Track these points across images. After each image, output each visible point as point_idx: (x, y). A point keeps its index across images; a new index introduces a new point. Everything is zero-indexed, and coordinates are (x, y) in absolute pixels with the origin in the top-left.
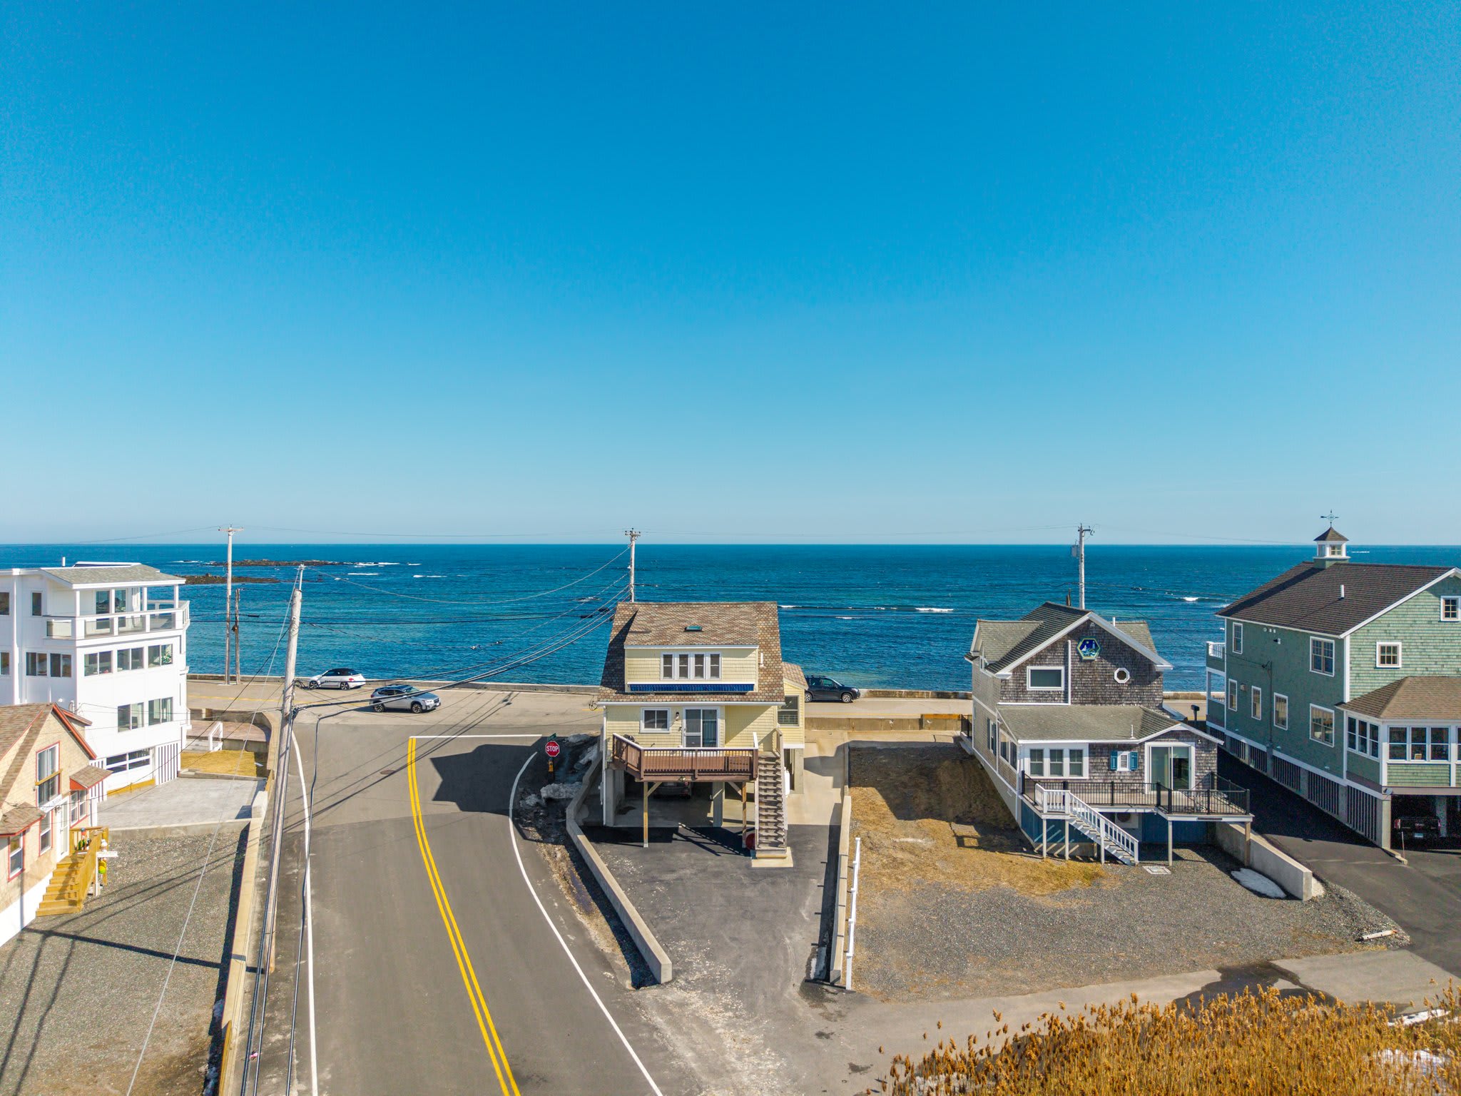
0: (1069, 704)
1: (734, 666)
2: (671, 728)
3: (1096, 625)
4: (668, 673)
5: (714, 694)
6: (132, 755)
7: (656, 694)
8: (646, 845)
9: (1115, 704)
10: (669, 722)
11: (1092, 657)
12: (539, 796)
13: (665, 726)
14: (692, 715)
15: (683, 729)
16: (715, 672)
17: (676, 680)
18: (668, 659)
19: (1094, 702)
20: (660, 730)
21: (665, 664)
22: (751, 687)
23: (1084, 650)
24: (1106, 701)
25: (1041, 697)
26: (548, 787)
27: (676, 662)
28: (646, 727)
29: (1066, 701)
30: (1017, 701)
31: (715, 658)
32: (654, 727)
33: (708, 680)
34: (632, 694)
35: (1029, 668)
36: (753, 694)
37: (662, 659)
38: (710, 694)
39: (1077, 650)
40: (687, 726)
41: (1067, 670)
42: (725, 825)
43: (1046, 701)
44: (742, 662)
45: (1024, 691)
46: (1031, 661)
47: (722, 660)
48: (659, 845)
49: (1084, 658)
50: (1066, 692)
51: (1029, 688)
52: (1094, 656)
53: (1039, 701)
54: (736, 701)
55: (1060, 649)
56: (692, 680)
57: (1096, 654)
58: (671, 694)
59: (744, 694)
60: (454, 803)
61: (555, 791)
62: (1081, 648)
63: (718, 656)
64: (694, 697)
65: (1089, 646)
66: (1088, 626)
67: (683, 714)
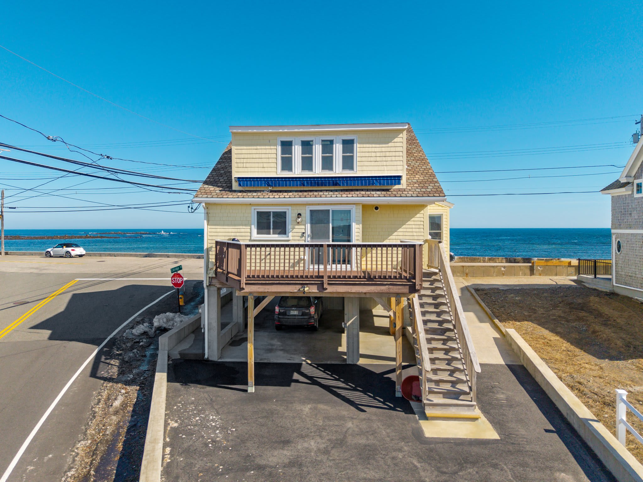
1: (373, 154)
2: (290, 234)
4: (287, 164)
5: (347, 190)
7: (271, 191)
8: (251, 389)
10: (289, 226)
12: (151, 323)
13: (283, 232)
14: (317, 217)
15: (306, 235)
16: (348, 163)
17: (297, 171)
18: (287, 146)
20: (277, 236)
21: (282, 153)
22: (398, 179)
26: (162, 315)
27: (297, 150)
28: (258, 233)
31: (348, 144)
32: (269, 234)
33: (338, 171)
34: (240, 191)
36: (399, 190)
37: (279, 148)
38: (342, 190)
40: (312, 231)
42: (362, 362)
44: (383, 149)
47: (358, 148)
48: (271, 390)
54: (376, 198)
56: (318, 171)
58: (291, 191)
59: (388, 190)
63: (351, 142)
64: (321, 193)
67: (307, 215)
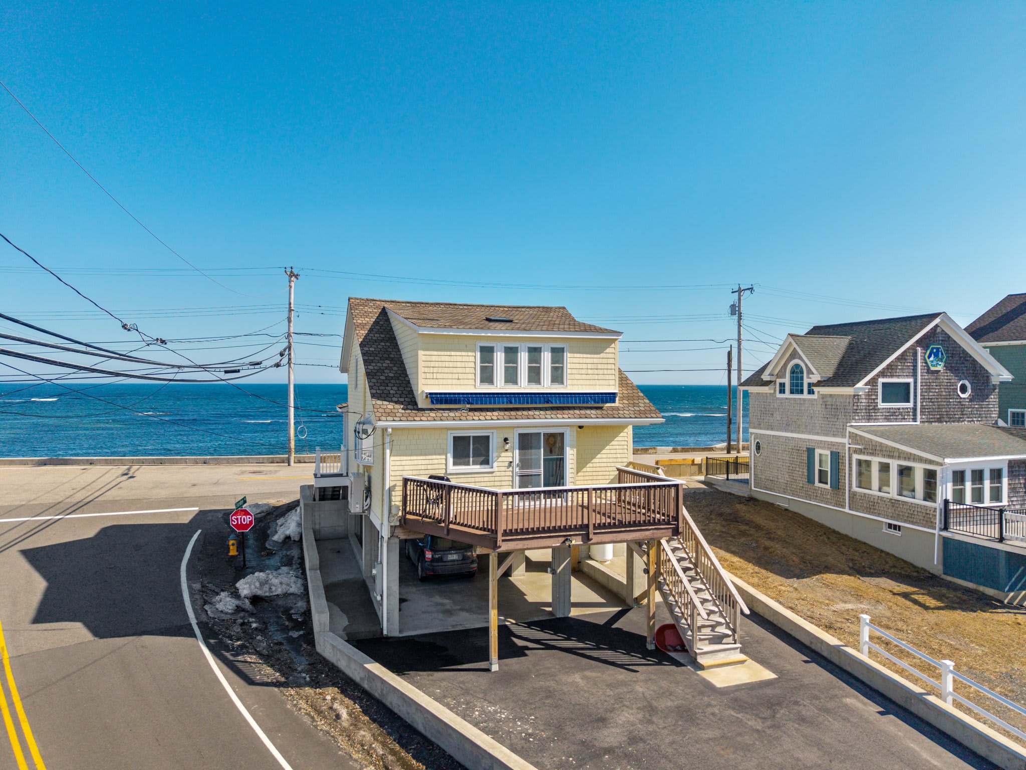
0: (918, 423)
1: (585, 366)
2: (495, 464)
3: (943, 331)
4: (487, 376)
5: (558, 408)
7: (471, 410)
8: (496, 667)
9: (958, 421)
10: (493, 454)
11: (939, 368)
12: (235, 594)
13: (486, 462)
14: (526, 442)
15: (514, 464)
16: (558, 376)
17: (500, 386)
18: (487, 353)
19: (939, 420)
20: (477, 468)
21: (482, 362)
22: (611, 397)
23: (932, 359)
24: (951, 419)
25: (891, 415)
26: (249, 578)
27: (499, 358)
28: (455, 464)
29: (915, 420)
30: (869, 420)
31: (558, 353)
32: (468, 464)
33: (546, 386)
34: (431, 410)
35: (881, 380)
36: (613, 409)
37: (478, 354)
38: (552, 409)
39: (925, 359)
40: (520, 460)
41: (917, 382)
42: (574, 613)
43: (896, 420)
44: (596, 361)
45: (875, 408)
46: (882, 374)
48: (516, 664)
49: (932, 369)
50: (915, 409)
51: (881, 405)
52: (940, 367)
53: (889, 420)
54: (592, 419)
55: (910, 358)
56: (524, 386)
57: (942, 364)
58: (493, 410)
59: (601, 408)
60: (79, 625)
61: (262, 584)
62: (929, 357)
63: (562, 350)
64: (531, 413)
65: (936, 355)
66: (935, 331)
67: (515, 440)
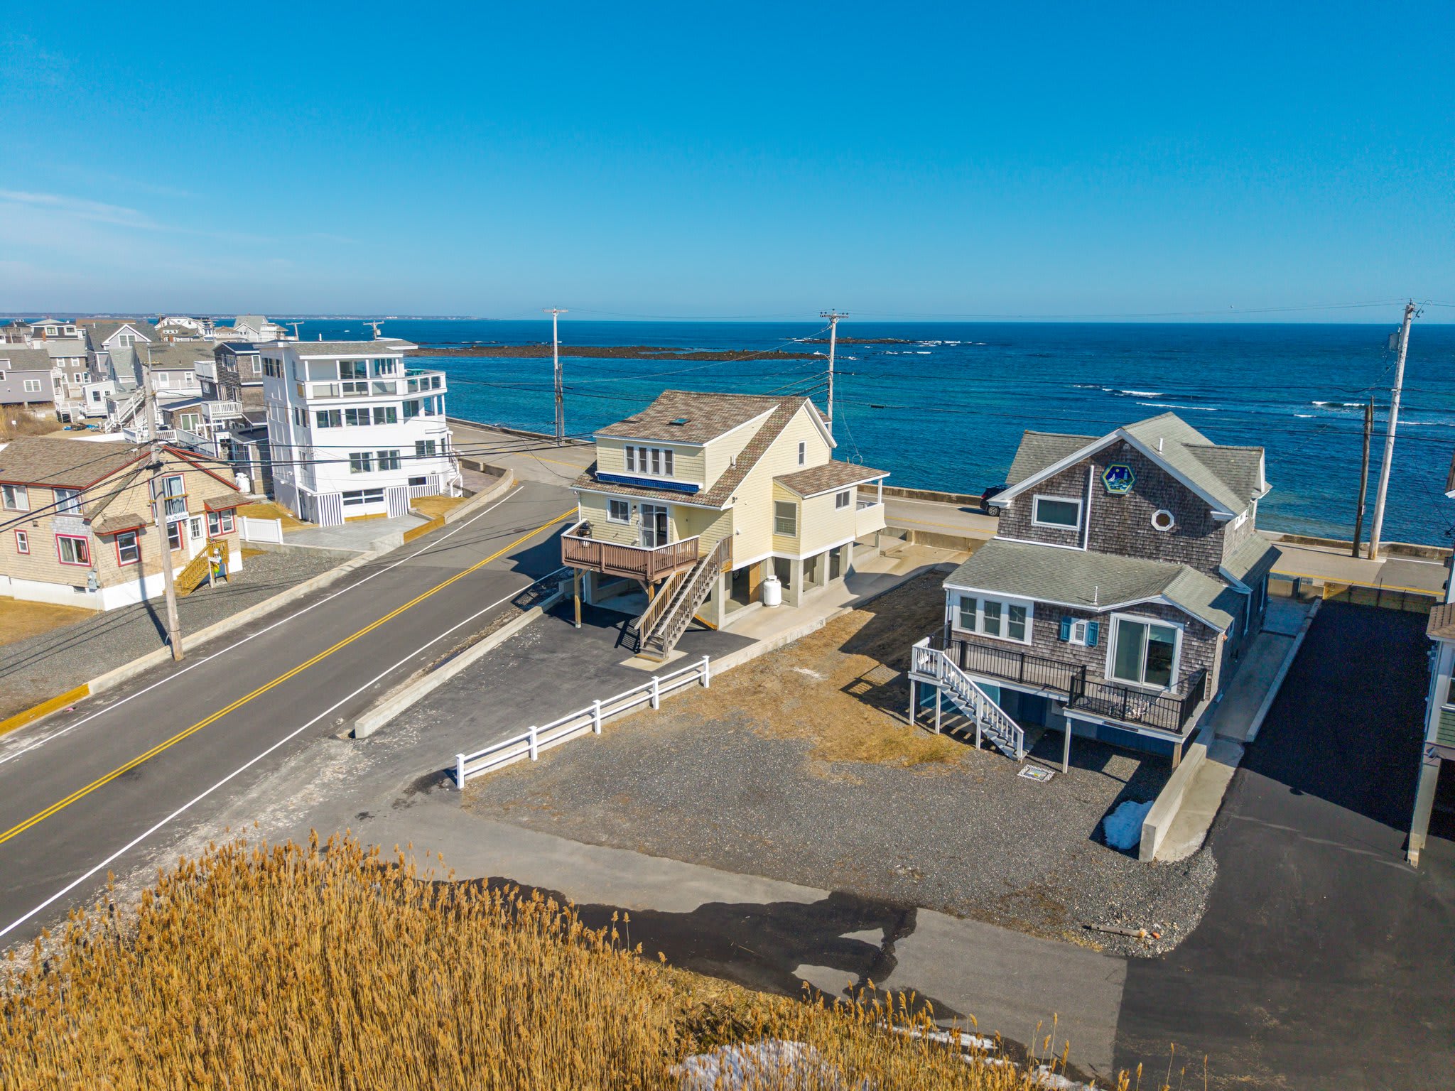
0: (1085, 548)
1: (685, 464)
2: (630, 521)
3: (1132, 447)
4: (631, 466)
5: (666, 491)
6: (368, 492)
7: (620, 485)
8: (579, 626)
9: (1149, 558)
10: (629, 515)
11: (1122, 491)
13: (626, 518)
14: (647, 509)
15: (640, 523)
16: (669, 470)
17: (637, 474)
18: (631, 451)
19: (1120, 551)
20: (622, 521)
21: (628, 456)
22: (696, 488)
23: (1112, 480)
24: (1136, 552)
25: (1049, 536)
27: (637, 455)
28: (611, 516)
29: (1081, 545)
30: (1018, 537)
31: (669, 454)
32: (617, 518)
33: (662, 477)
34: (603, 483)
35: (1037, 497)
36: (699, 496)
37: (625, 451)
38: (663, 491)
39: (1101, 479)
40: (644, 521)
41: (1087, 504)
43: (1055, 542)
44: (689, 461)
45: (1028, 526)
46: (1039, 489)
47: (674, 456)
48: (591, 627)
49: (1110, 491)
50: (1082, 534)
51: (1035, 522)
52: (1125, 490)
53: (1046, 541)
54: (683, 501)
55: (1079, 477)
56: (649, 475)
57: (1129, 487)
58: (632, 487)
59: (690, 495)
62: (1109, 477)
63: (672, 452)
64: (649, 492)
65: (1120, 476)
66: (1121, 447)
67: (639, 507)
